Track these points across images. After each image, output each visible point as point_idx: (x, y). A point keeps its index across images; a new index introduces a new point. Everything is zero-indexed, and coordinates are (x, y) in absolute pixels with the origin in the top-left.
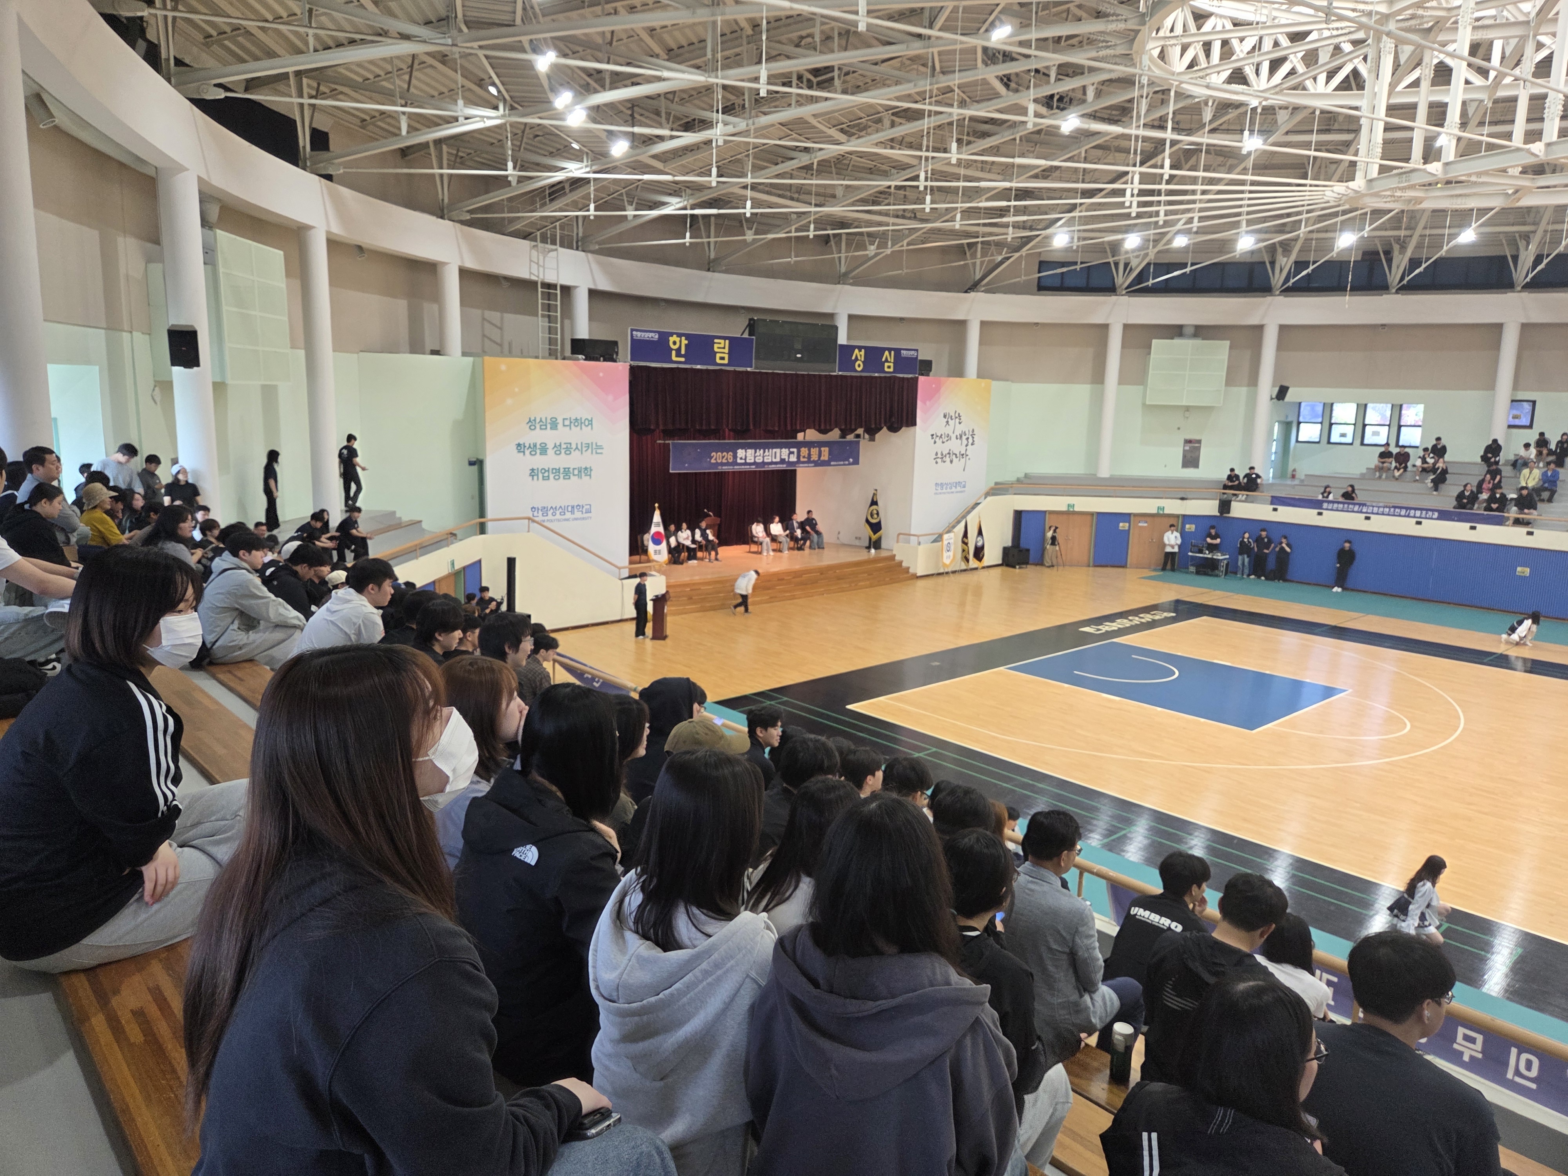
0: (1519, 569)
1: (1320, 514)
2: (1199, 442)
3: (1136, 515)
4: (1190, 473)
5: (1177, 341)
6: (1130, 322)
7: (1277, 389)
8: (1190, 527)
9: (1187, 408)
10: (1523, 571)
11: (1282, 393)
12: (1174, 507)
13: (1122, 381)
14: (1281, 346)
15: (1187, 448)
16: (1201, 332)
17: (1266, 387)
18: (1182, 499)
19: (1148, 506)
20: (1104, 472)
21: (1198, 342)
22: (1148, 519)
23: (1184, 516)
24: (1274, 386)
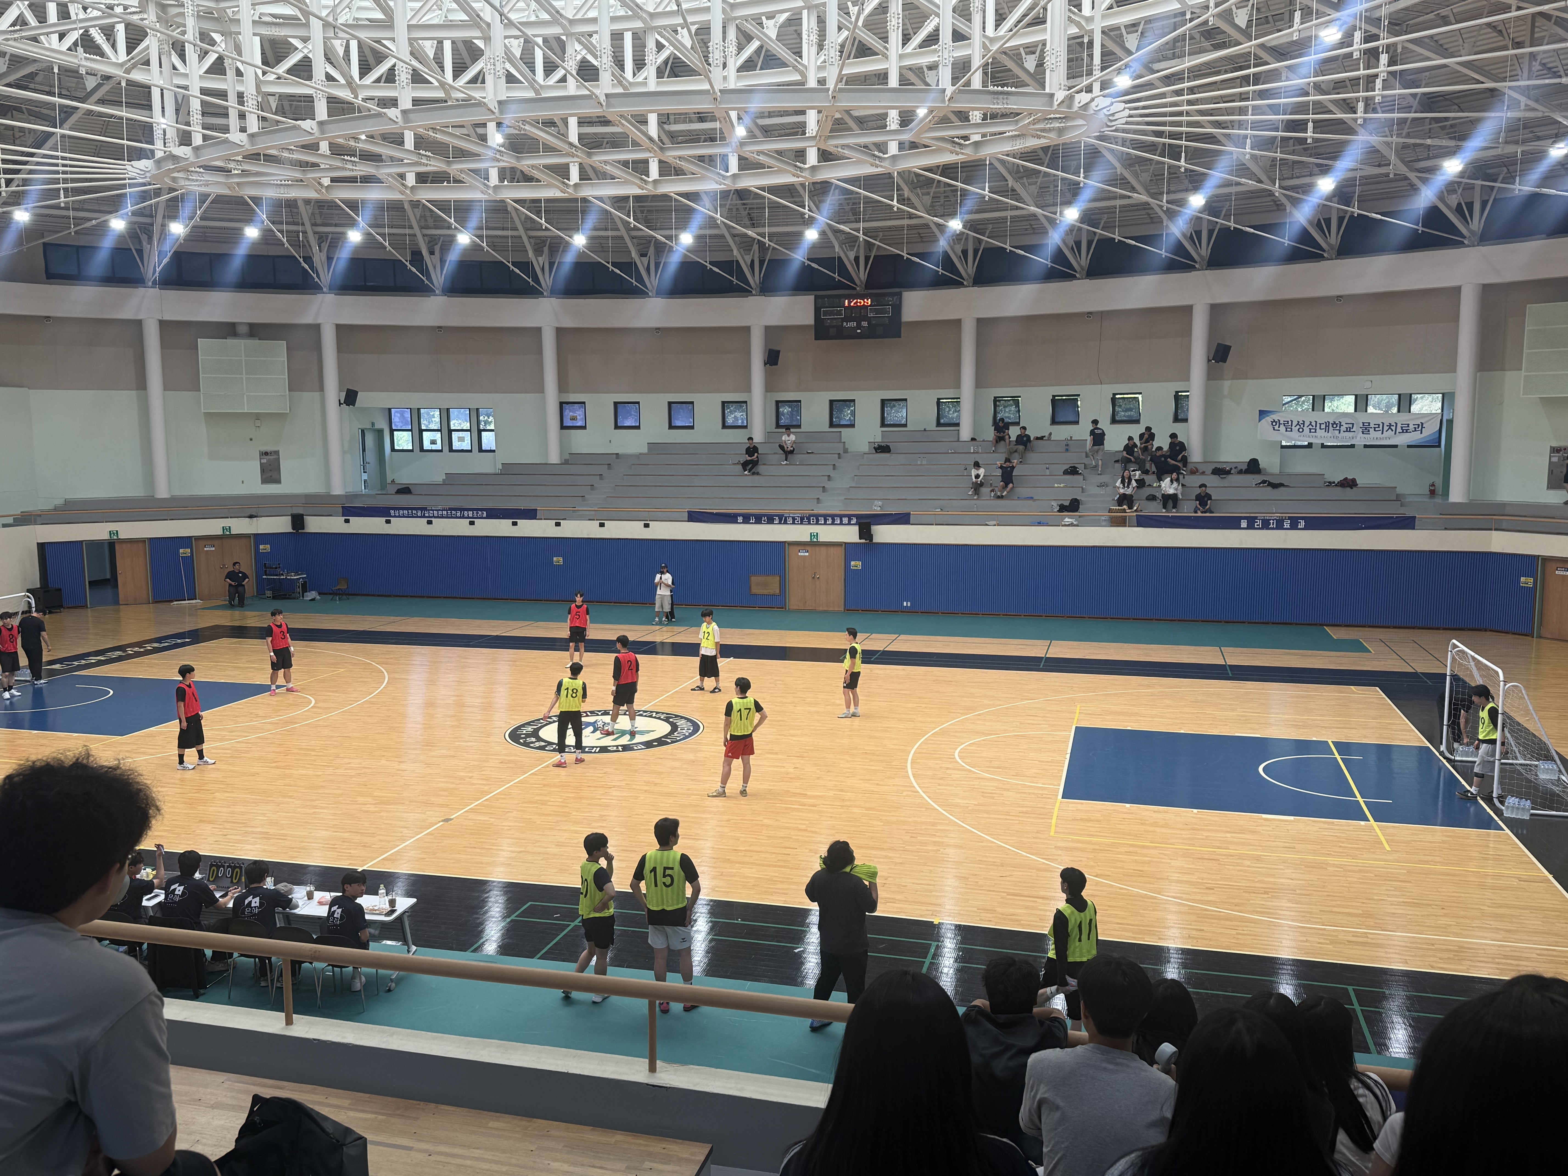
0: (555, 559)
1: (388, 522)
2: (277, 453)
3: (198, 538)
4: (271, 489)
5: (230, 341)
6: (165, 318)
7: (343, 395)
8: (264, 548)
9: (258, 417)
10: (558, 560)
11: (350, 398)
12: (241, 526)
13: (167, 386)
14: (341, 347)
15: (264, 461)
16: (256, 331)
17: (333, 392)
18: (251, 517)
19: (212, 527)
20: (162, 492)
21: (256, 342)
22: (216, 542)
23: (256, 535)
24: (340, 390)
